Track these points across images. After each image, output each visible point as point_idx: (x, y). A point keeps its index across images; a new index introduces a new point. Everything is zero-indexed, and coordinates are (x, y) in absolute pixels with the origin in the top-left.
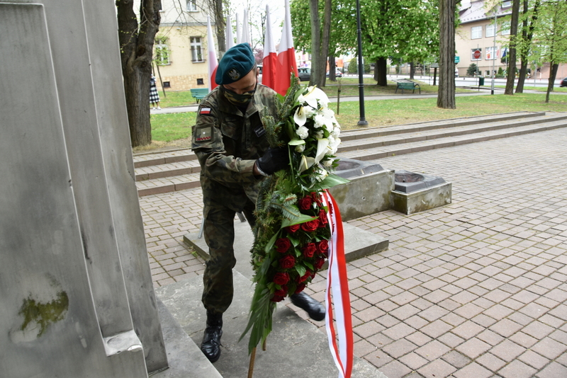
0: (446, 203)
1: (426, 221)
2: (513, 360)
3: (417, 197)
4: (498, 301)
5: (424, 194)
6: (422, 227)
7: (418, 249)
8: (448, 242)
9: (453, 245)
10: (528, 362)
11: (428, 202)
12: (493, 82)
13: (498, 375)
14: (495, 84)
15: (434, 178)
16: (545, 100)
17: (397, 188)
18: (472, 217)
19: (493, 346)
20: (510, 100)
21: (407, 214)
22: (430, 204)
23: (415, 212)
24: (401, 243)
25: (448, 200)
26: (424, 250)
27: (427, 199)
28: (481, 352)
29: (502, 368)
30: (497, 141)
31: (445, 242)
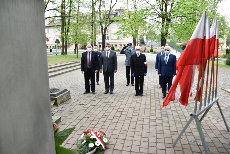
0: (69, 99)
1: (67, 107)
2: (132, 146)
3: (60, 98)
4: (114, 129)
5: (62, 96)
6: (67, 109)
7: (72, 118)
8: (81, 113)
9: (83, 113)
10: (136, 144)
11: (64, 99)
12: (56, 51)
13: (132, 152)
14: (57, 51)
15: (63, 90)
16: (76, 57)
17: (51, 95)
18: (82, 102)
19: (124, 144)
20: (64, 57)
21: (57, 105)
22: (65, 100)
23: (60, 104)
24: (64, 118)
25: (70, 97)
26: (75, 118)
27: (64, 98)
28: (122, 147)
29: (131, 149)
30: (69, 73)
31: (79, 113)
